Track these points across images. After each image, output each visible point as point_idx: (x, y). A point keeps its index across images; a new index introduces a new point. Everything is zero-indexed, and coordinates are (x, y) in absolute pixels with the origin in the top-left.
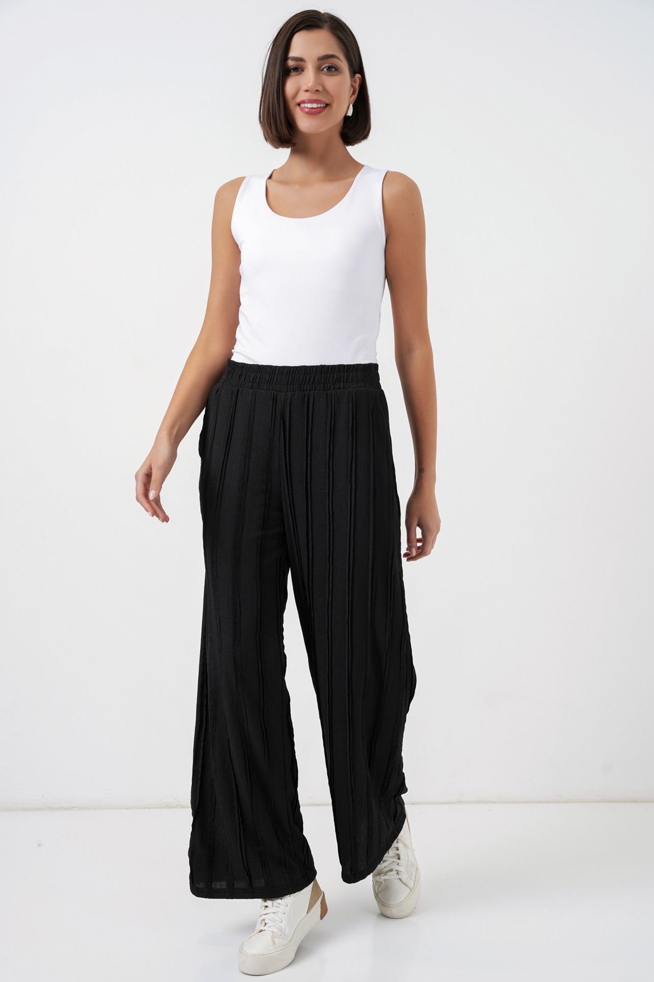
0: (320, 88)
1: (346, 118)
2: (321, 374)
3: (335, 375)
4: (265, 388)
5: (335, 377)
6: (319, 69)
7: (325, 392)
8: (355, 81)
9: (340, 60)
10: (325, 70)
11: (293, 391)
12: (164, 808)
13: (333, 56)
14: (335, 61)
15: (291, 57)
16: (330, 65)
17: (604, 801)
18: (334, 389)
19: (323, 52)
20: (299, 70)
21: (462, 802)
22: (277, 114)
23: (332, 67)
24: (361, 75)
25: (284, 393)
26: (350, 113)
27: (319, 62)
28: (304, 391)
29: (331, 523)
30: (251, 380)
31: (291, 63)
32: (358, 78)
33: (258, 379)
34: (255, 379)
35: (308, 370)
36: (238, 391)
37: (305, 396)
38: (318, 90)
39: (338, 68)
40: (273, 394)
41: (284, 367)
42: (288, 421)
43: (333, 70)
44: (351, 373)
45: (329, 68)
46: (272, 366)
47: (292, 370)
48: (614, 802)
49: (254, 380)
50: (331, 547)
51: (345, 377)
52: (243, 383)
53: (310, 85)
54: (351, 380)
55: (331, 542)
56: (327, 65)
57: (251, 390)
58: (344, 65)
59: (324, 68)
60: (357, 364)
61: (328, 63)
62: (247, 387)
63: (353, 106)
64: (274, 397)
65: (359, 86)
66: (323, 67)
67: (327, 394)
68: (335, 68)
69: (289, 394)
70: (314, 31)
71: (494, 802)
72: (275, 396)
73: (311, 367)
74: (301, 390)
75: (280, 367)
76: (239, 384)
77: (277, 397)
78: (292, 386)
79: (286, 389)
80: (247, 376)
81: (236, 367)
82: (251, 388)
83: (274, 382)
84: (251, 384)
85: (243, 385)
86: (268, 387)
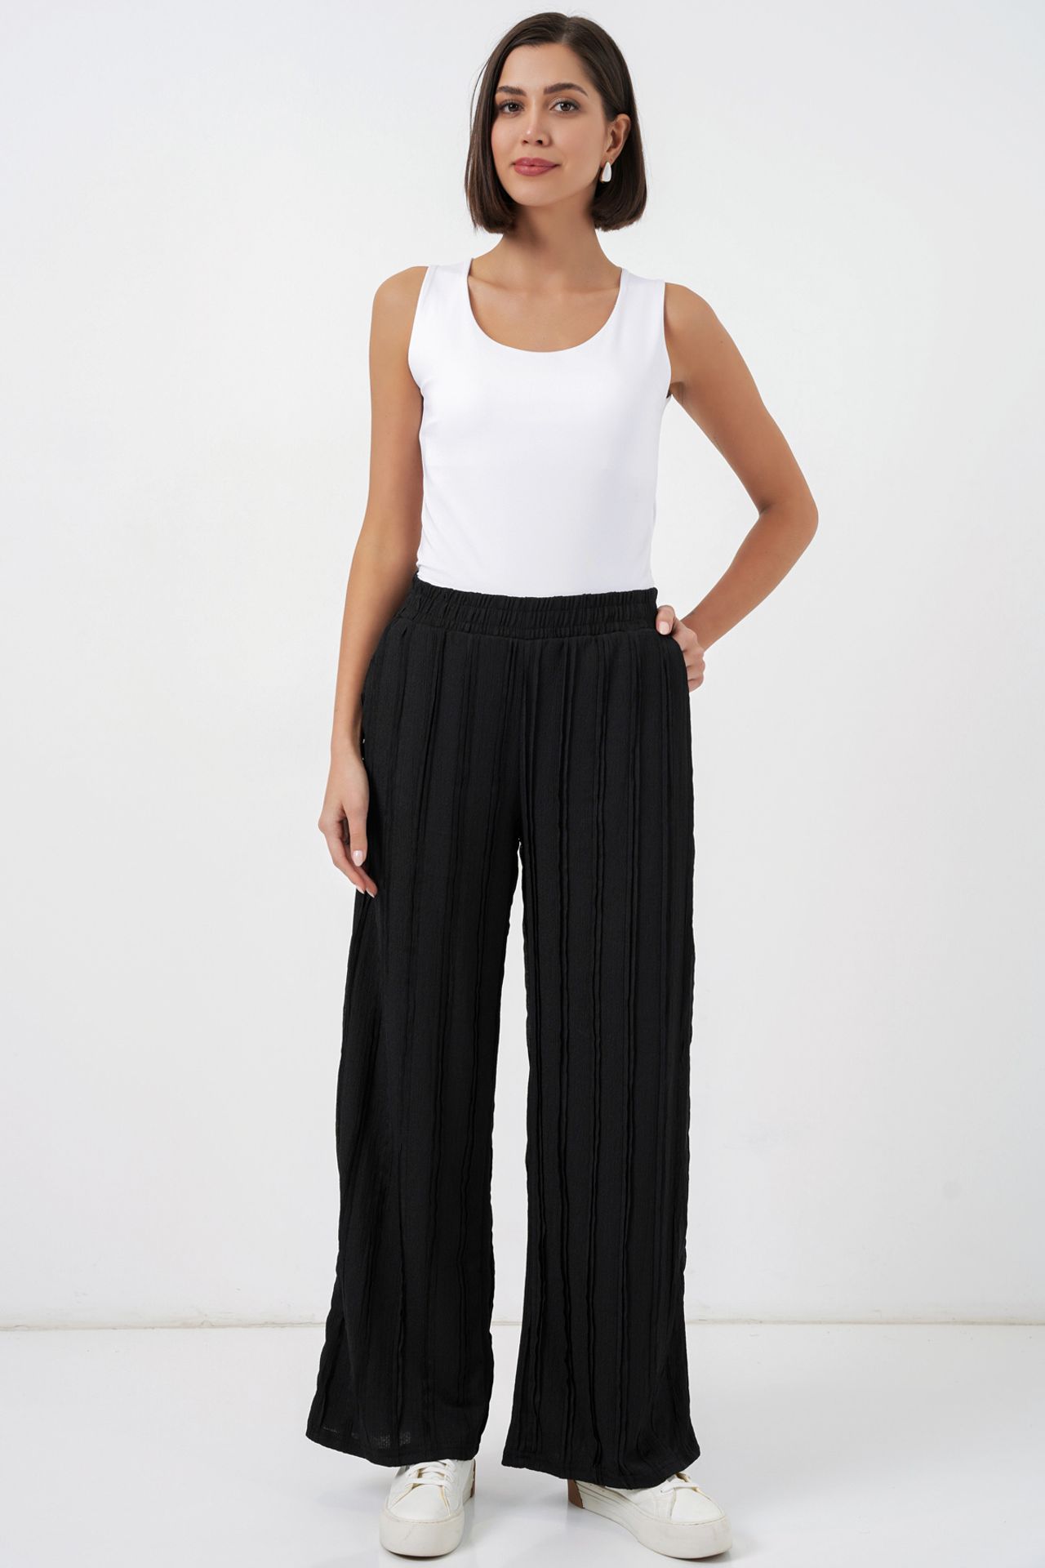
0: (543, 138)
1: (599, 185)
2: (586, 608)
3: (606, 610)
4: (496, 633)
5: (606, 614)
6: (545, 106)
7: (593, 638)
8: (618, 126)
9: (583, 92)
10: (558, 108)
11: (543, 638)
13: (569, 86)
14: (574, 94)
16: (564, 99)
17: (955, 1322)
18: (606, 633)
19: (551, 80)
20: (516, 107)
22: (484, 180)
23: (571, 104)
24: (630, 118)
25: (529, 642)
26: (607, 177)
27: (548, 95)
28: (561, 637)
30: (469, 617)
31: (501, 97)
32: (624, 120)
33: (481, 618)
34: (476, 616)
35: (567, 603)
36: (445, 636)
37: (562, 646)
38: (540, 142)
39: (579, 105)
40: (510, 644)
41: (527, 599)
42: (535, 688)
43: (572, 108)
44: (628, 607)
45: (566, 105)
46: (506, 597)
47: (542, 603)
48: (973, 1323)
49: (475, 619)
51: (621, 614)
52: (452, 623)
53: (529, 132)
54: (628, 618)
56: (559, 100)
57: (471, 636)
58: (593, 101)
59: (557, 104)
60: (634, 591)
61: (562, 97)
62: (463, 630)
64: (512, 648)
65: (625, 134)
66: (554, 103)
67: (596, 641)
68: (574, 106)
69: (539, 641)
70: (542, 46)
71: (761, 1322)
72: (516, 645)
73: (570, 597)
74: (557, 637)
76: (445, 624)
77: (517, 648)
78: (542, 630)
79: (532, 635)
80: (460, 611)
81: (435, 595)
82: (469, 632)
83: (512, 622)
84: (468, 626)
85: (453, 625)
86: (501, 631)
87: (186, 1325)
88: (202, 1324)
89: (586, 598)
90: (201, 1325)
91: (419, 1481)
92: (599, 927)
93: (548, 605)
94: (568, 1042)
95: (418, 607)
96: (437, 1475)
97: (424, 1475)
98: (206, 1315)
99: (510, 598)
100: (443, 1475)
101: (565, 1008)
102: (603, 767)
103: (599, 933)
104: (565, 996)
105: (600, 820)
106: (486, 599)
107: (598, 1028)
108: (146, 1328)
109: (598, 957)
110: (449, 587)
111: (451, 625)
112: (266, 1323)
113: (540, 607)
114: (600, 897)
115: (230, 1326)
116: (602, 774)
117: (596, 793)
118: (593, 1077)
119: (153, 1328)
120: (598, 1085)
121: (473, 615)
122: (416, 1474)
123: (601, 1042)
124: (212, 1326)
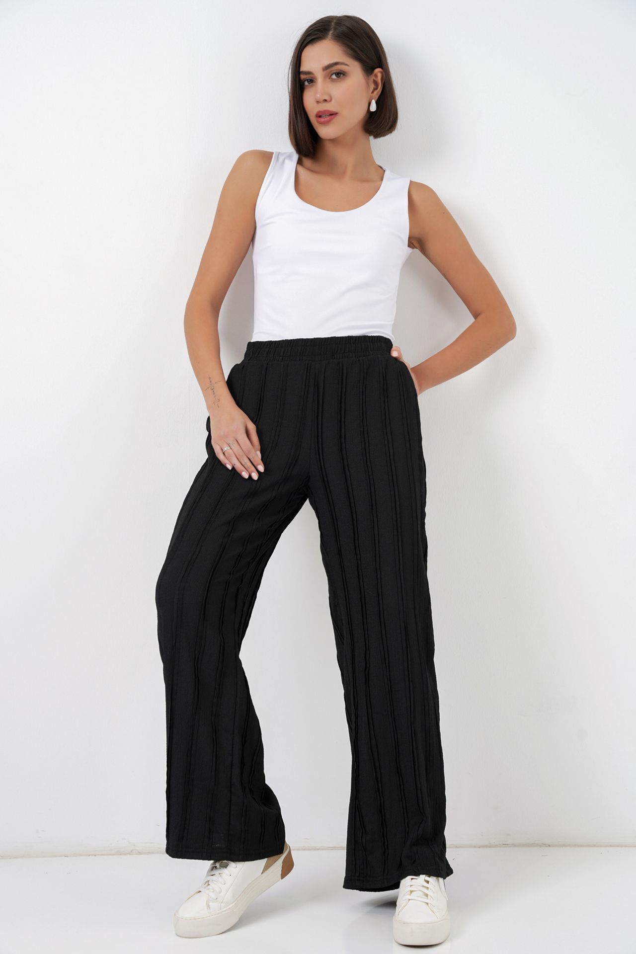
0: (326, 97)
1: (369, 114)
3: (363, 345)
5: (363, 347)
6: (327, 77)
8: (375, 77)
9: (347, 65)
10: (334, 77)
12: (114, 854)
14: (341, 67)
15: (303, 72)
16: (336, 71)
19: (326, 62)
20: (312, 82)
24: (383, 69)
25: (318, 363)
26: (373, 108)
30: (281, 354)
31: (303, 77)
32: (380, 72)
34: (286, 352)
36: (268, 365)
38: (326, 100)
39: (347, 73)
42: (322, 387)
43: (342, 75)
45: (338, 74)
49: (285, 354)
52: (272, 359)
56: (333, 72)
57: (283, 363)
59: (332, 75)
61: (334, 70)
62: (278, 361)
63: (376, 102)
64: (308, 366)
65: (382, 80)
66: (330, 75)
69: (323, 361)
70: (319, 42)
76: (267, 359)
80: (276, 351)
82: (281, 361)
83: (307, 353)
86: (301, 358)
87: (120, 853)
90: (131, 853)
95: (252, 354)
98: (134, 846)
99: (305, 339)
101: (361, 581)
121: (284, 352)
124: (140, 853)
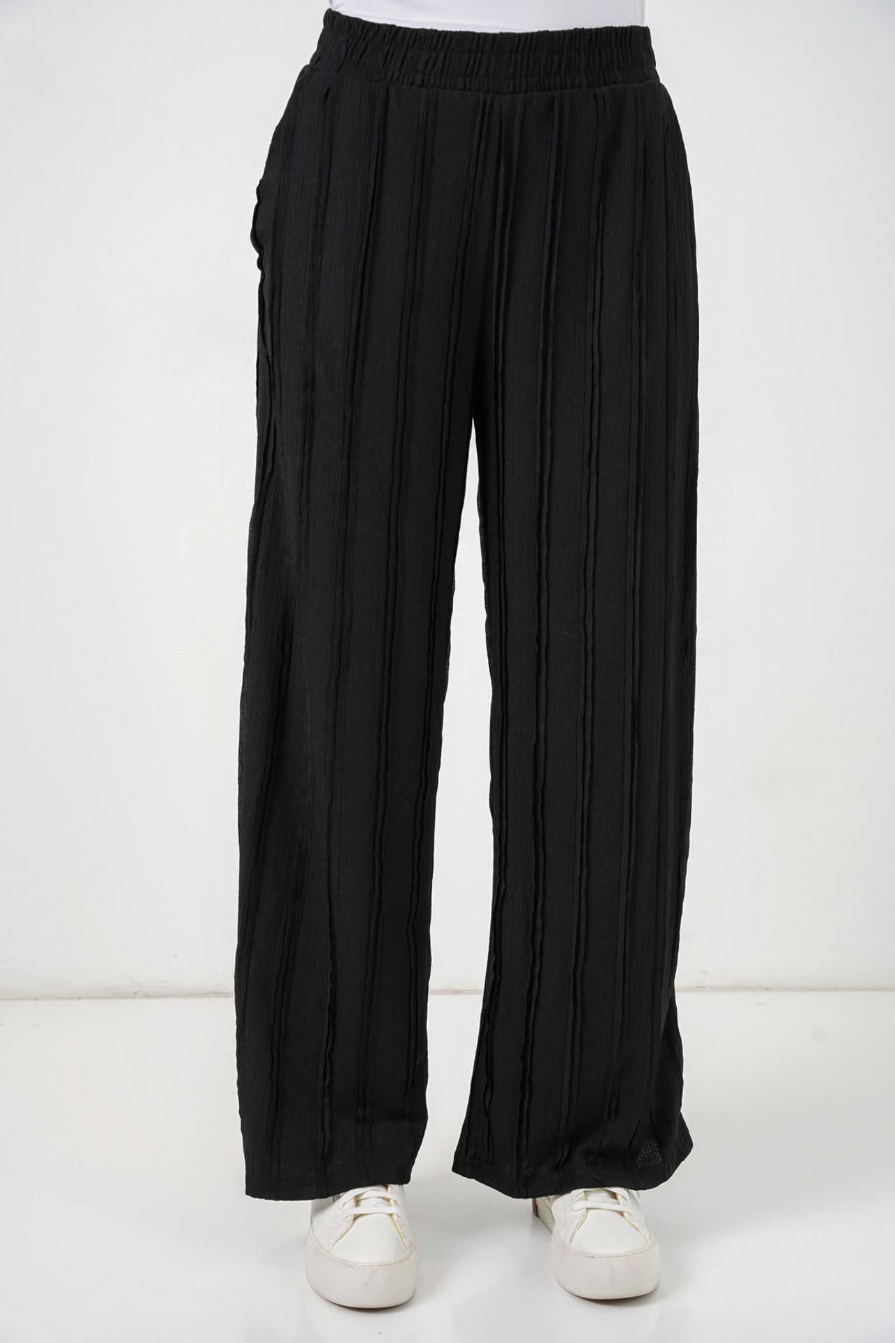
4: (460, 86)
7: (591, 92)
11: (526, 91)
12: (109, 998)
21: (704, 987)
25: (508, 97)
28: (550, 90)
29: (597, 380)
30: (421, 66)
33: (439, 65)
36: (387, 93)
37: (553, 103)
40: (481, 101)
49: (429, 67)
50: (595, 433)
52: (397, 74)
55: (596, 422)
57: (424, 92)
62: (412, 83)
64: (484, 107)
67: (595, 97)
69: (520, 97)
71: (767, 989)
72: (488, 103)
74: (545, 90)
75: (495, 35)
76: (385, 75)
77: (491, 107)
78: (524, 80)
79: (511, 87)
80: (409, 56)
81: (370, 35)
82: (421, 86)
83: (483, 69)
84: (419, 77)
85: (399, 77)
86: (467, 84)
87: (118, 995)
88: (136, 993)
89: (578, 34)
90: (135, 995)
91: (358, 1211)
92: (593, 492)
93: (531, 44)
94: (547, 647)
95: (344, 51)
96: (381, 1199)
97: (362, 1203)
98: (139, 984)
100: (388, 1200)
101: (544, 602)
102: (599, 276)
103: (593, 501)
104: (544, 587)
105: (596, 348)
106: (445, 37)
107: (589, 627)
108: (71, 999)
109: (592, 532)
110: (389, 23)
111: (395, 76)
112: (208, 992)
113: (521, 47)
114: (595, 451)
115: (167, 996)
116: (598, 285)
117: (589, 311)
118: (582, 692)
119: (80, 999)
120: (589, 703)
121: (428, 61)
122: (352, 1202)
123: (593, 645)
124: (147, 996)
